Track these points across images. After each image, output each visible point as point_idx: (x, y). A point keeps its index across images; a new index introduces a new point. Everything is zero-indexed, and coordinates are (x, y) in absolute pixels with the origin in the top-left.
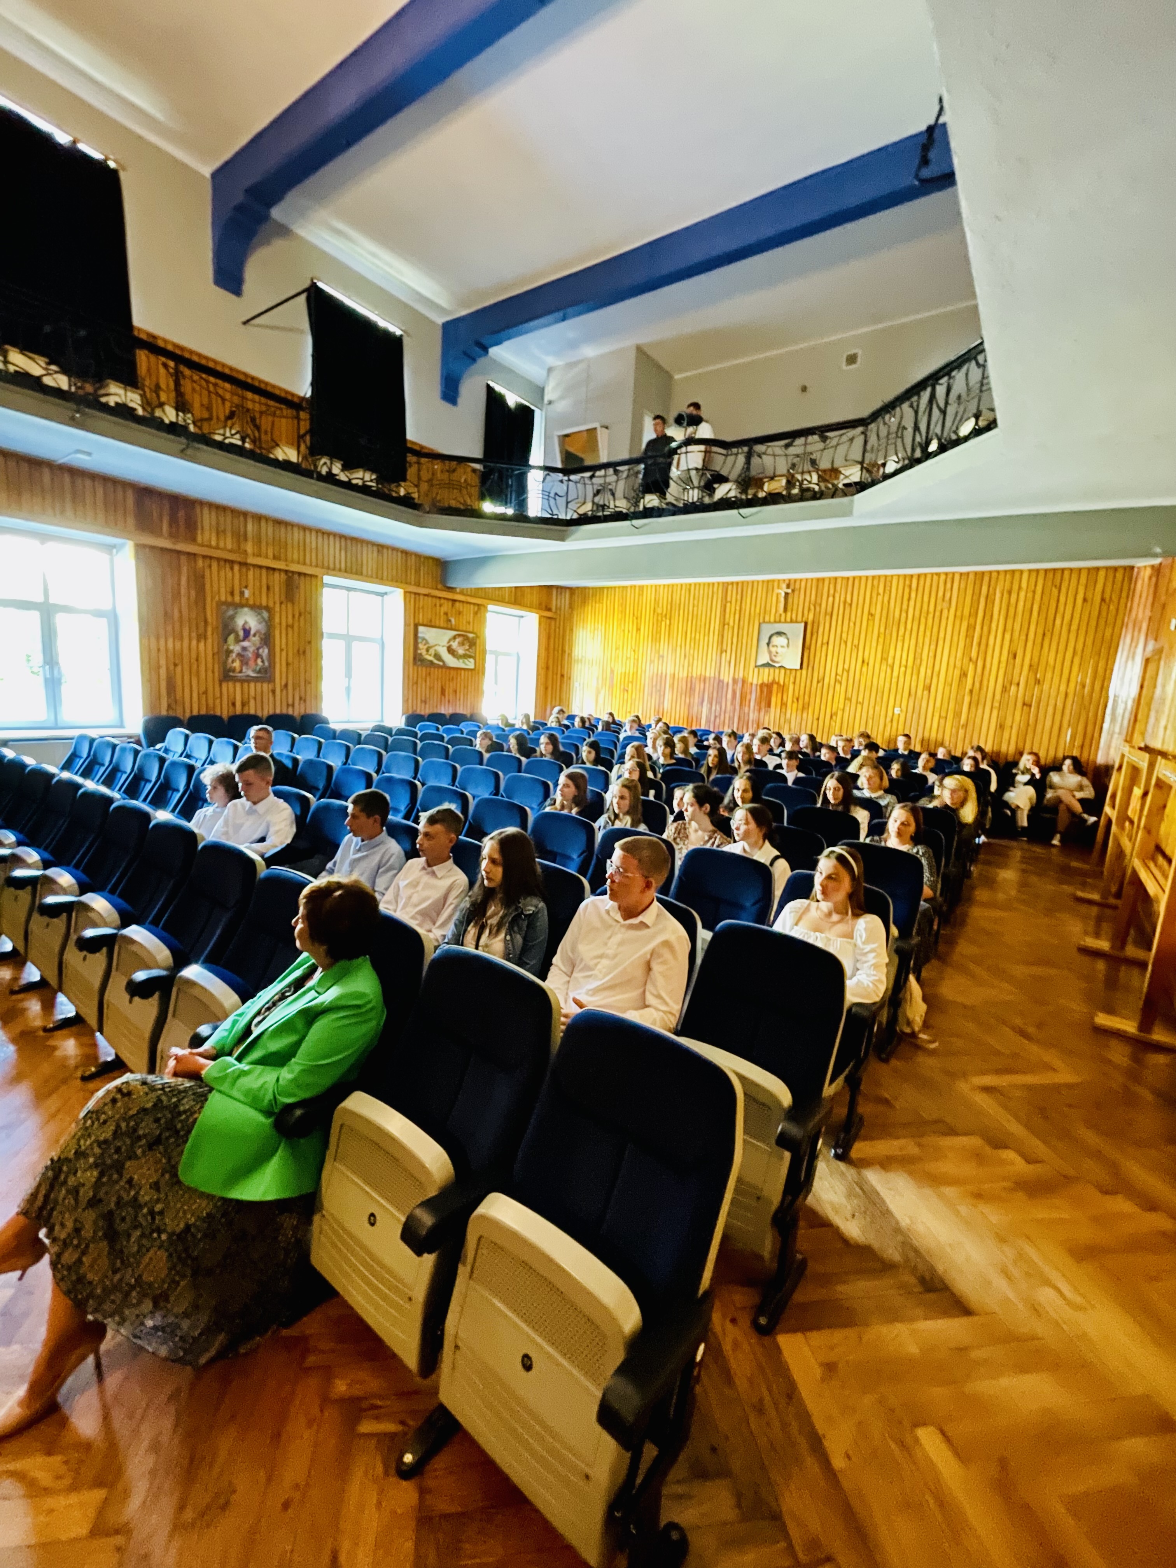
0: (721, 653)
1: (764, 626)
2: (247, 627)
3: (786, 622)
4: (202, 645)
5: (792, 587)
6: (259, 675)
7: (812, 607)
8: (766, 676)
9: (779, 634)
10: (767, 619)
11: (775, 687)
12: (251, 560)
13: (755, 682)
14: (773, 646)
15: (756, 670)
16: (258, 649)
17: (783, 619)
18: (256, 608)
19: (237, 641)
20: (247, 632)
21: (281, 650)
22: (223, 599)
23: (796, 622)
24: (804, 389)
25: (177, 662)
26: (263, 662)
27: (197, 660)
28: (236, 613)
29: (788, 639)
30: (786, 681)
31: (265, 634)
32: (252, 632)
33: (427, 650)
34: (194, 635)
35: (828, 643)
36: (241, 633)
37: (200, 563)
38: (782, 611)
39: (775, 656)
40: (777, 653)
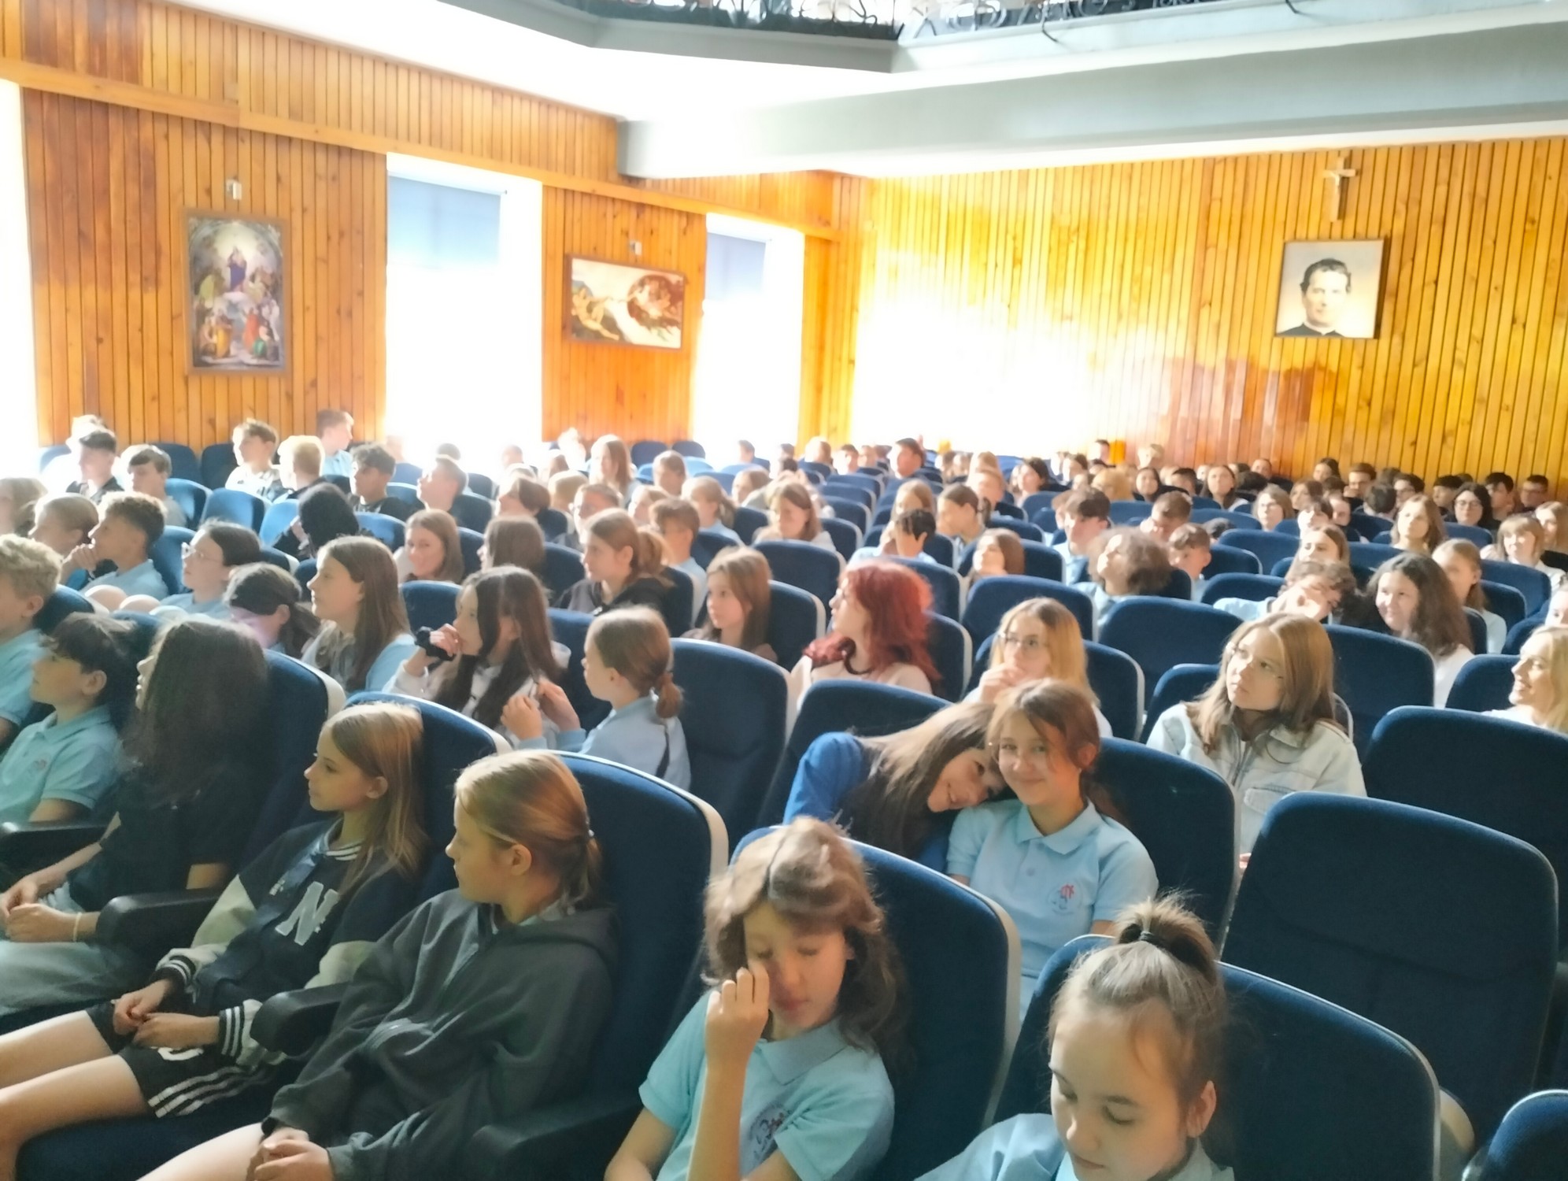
0: (1200, 307)
1: (1293, 248)
2: (238, 260)
3: (1342, 238)
4: (149, 298)
5: (1356, 162)
6: (263, 362)
7: (1401, 207)
8: (1299, 353)
9: (1330, 264)
10: (1301, 233)
11: (1319, 378)
12: (248, 121)
13: (1274, 366)
14: (1316, 291)
15: (1277, 341)
16: (259, 307)
17: (1337, 231)
18: (255, 219)
19: (220, 290)
20: (238, 271)
21: (305, 309)
22: (191, 201)
23: (1366, 238)
25: (101, 335)
26: (270, 333)
27: (141, 330)
28: (216, 233)
29: (1349, 276)
30: (1345, 364)
31: (273, 275)
32: (248, 272)
33: (590, 310)
34: (135, 278)
35: (1436, 282)
36: (227, 274)
37: (147, 130)
38: (1335, 216)
39: (1319, 311)
40: (1324, 305)
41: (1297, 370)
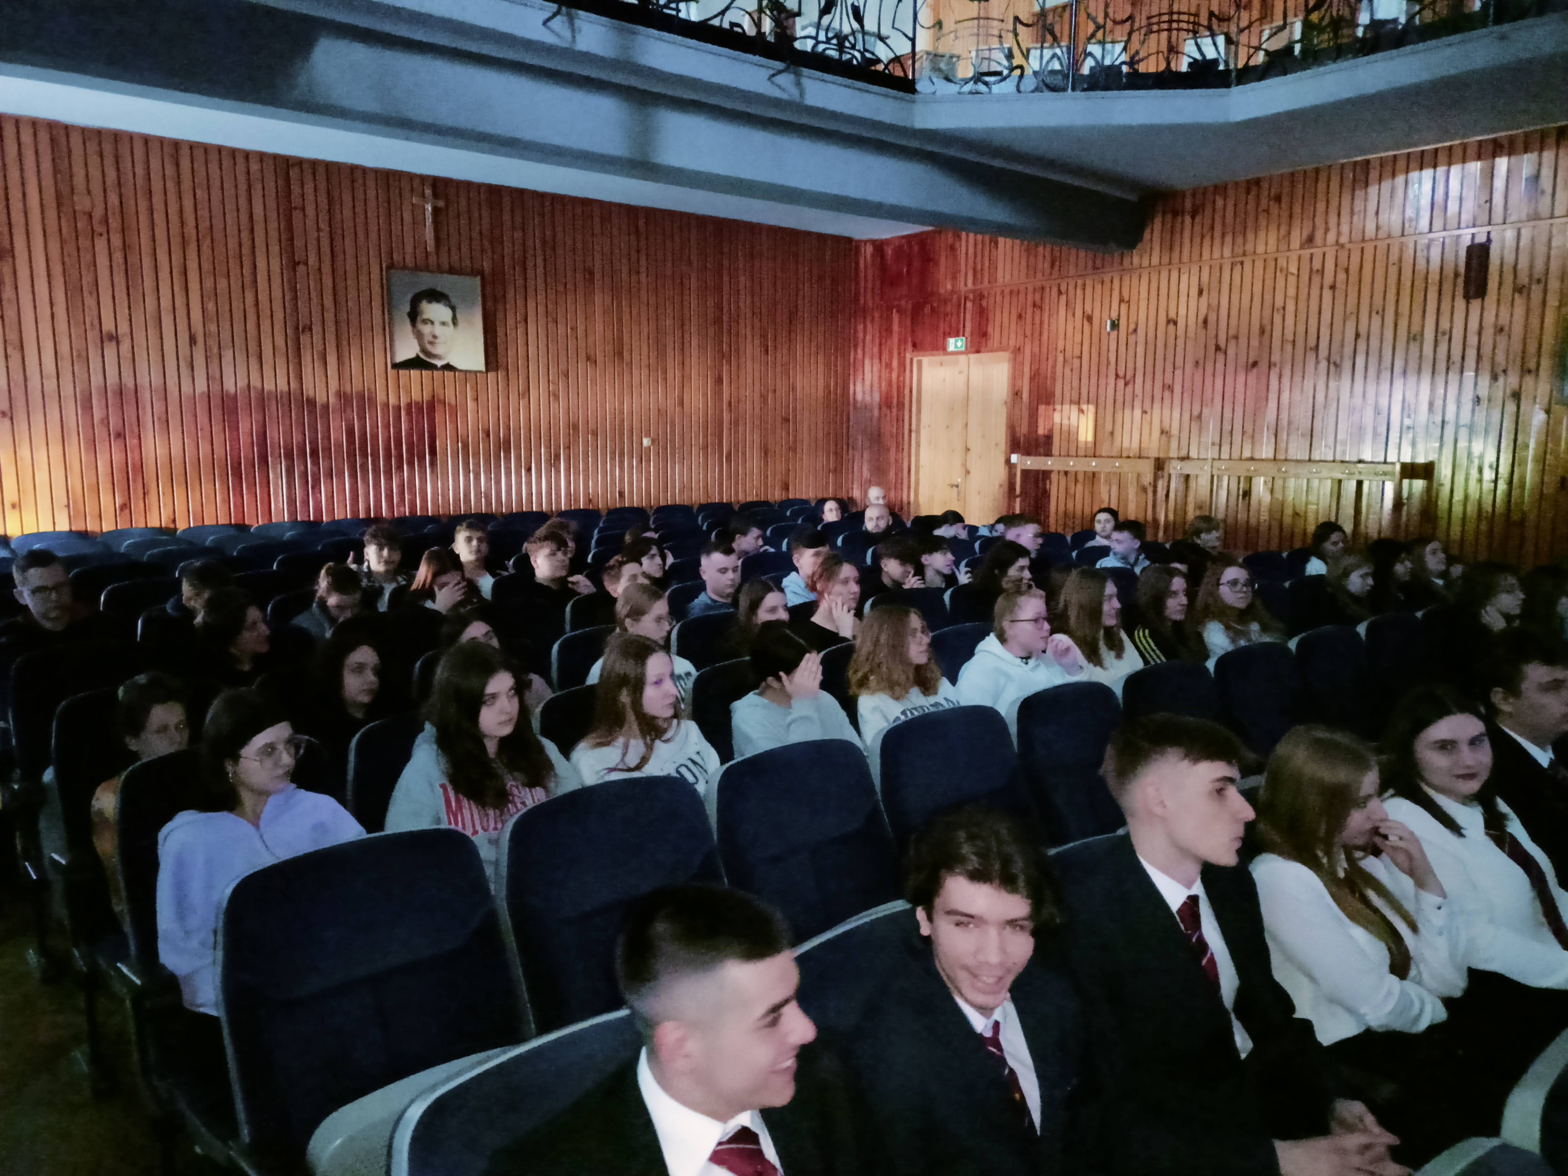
1: (394, 275)
3: (440, 270)
5: (443, 196)
7: (487, 246)
8: (416, 387)
9: (433, 295)
11: (439, 408)
13: (393, 401)
14: (425, 321)
15: (392, 374)
17: (435, 264)
23: (463, 273)
29: (453, 308)
30: (460, 395)
38: (431, 246)
39: (431, 343)
40: (435, 337)
41: (417, 403)
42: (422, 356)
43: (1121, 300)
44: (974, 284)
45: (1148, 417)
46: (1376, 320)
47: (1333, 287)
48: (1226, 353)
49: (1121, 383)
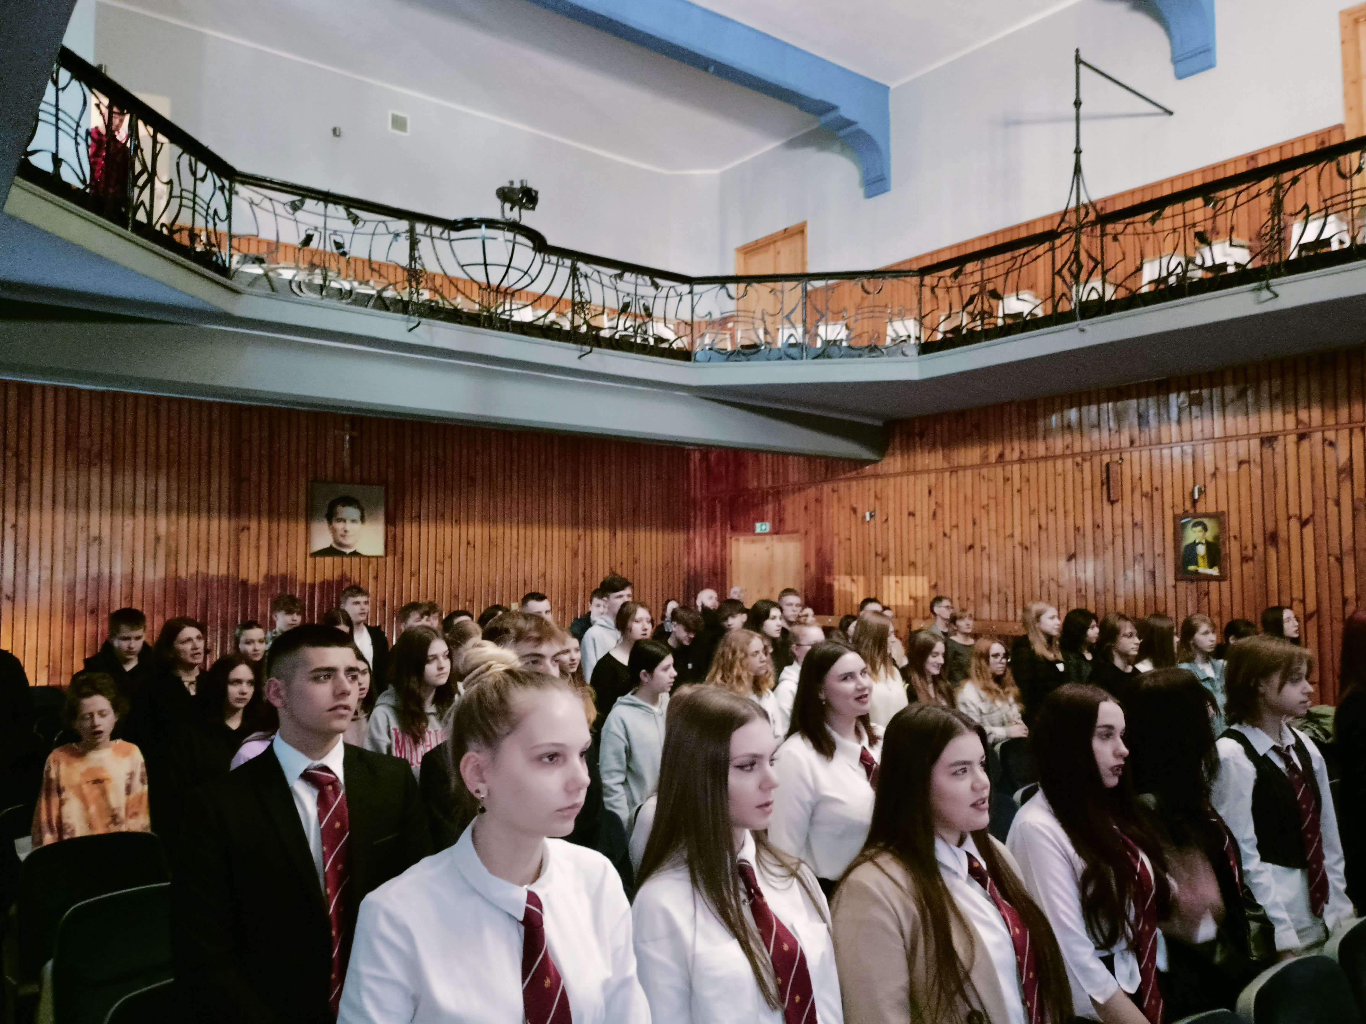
0: (239, 530)
3: (352, 481)
7: (392, 463)
8: (329, 569)
9: (347, 501)
10: (321, 475)
13: (309, 581)
14: (339, 520)
15: (310, 559)
17: (348, 476)
23: (371, 483)
24: (335, 132)
29: (362, 511)
30: (363, 575)
38: (347, 464)
39: (343, 536)
40: (346, 531)
41: (328, 582)
42: (334, 546)
43: (876, 497)
44: (773, 482)
45: (900, 585)
46: (1051, 516)
47: (1019, 491)
48: (950, 537)
49: (880, 559)
